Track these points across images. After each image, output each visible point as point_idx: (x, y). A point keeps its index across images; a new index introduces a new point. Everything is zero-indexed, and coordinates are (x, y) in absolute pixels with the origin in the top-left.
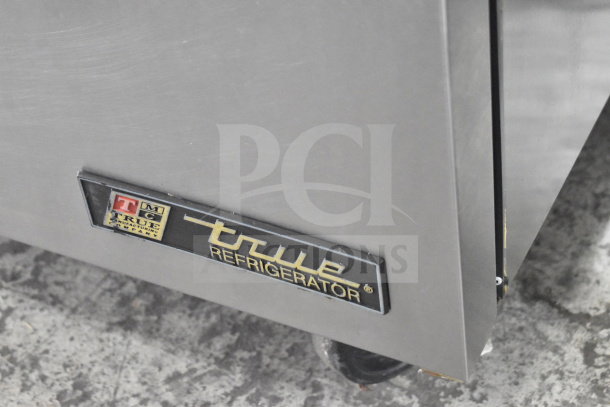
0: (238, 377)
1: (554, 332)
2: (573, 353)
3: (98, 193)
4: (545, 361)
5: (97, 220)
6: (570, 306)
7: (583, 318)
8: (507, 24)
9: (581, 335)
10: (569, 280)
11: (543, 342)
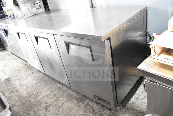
0: (103, 109)
1: (124, 109)
2: (125, 110)
3: (95, 96)
4: (123, 110)
5: (94, 97)
6: (125, 107)
7: (126, 108)
8: (117, 91)
9: (125, 109)
10: (126, 105)
11: (123, 109)
